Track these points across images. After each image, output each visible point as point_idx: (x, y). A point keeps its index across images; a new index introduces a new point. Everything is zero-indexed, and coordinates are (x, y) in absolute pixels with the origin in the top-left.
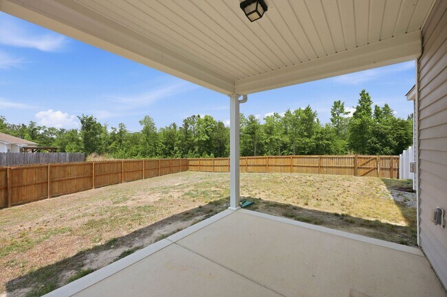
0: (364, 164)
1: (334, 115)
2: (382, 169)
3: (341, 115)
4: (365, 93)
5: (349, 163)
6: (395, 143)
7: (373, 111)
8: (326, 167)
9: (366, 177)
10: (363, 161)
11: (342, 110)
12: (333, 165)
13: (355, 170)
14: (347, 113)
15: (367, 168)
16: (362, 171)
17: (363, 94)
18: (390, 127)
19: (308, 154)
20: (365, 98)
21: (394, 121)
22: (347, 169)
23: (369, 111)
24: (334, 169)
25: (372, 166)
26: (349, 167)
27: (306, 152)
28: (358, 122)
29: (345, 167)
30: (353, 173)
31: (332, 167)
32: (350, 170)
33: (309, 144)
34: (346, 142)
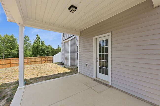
0: (44, 59)
1: (25, 41)
2: (49, 60)
3: (28, 41)
4: (38, 35)
5: (39, 60)
6: (47, 53)
7: (41, 42)
8: (30, 62)
9: (44, 64)
10: (44, 58)
11: (28, 40)
12: (33, 61)
13: (41, 62)
14: (30, 41)
15: (45, 61)
16: (43, 62)
17: (37, 35)
18: (45, 48)
19: (12, 57)
20: (38, 37)
21: (46, 46)
22: (38, 62)
23: (39, 42)
24: (34, 62)
25: (46, 60)
26: (39, 61)
27: (11, 57)
28: (36, 45)
29: (38, 61)
30: (40, 63)
31: (33, 62)
32: (40, 62)
33: (13, 53)
34: (30, 52)
